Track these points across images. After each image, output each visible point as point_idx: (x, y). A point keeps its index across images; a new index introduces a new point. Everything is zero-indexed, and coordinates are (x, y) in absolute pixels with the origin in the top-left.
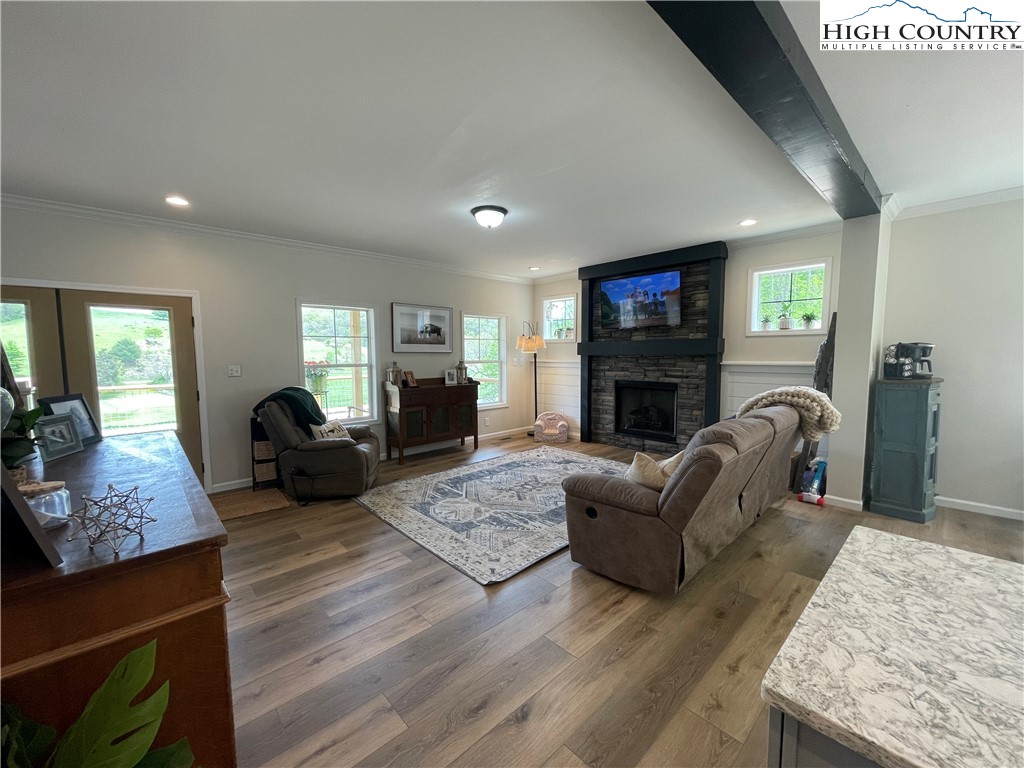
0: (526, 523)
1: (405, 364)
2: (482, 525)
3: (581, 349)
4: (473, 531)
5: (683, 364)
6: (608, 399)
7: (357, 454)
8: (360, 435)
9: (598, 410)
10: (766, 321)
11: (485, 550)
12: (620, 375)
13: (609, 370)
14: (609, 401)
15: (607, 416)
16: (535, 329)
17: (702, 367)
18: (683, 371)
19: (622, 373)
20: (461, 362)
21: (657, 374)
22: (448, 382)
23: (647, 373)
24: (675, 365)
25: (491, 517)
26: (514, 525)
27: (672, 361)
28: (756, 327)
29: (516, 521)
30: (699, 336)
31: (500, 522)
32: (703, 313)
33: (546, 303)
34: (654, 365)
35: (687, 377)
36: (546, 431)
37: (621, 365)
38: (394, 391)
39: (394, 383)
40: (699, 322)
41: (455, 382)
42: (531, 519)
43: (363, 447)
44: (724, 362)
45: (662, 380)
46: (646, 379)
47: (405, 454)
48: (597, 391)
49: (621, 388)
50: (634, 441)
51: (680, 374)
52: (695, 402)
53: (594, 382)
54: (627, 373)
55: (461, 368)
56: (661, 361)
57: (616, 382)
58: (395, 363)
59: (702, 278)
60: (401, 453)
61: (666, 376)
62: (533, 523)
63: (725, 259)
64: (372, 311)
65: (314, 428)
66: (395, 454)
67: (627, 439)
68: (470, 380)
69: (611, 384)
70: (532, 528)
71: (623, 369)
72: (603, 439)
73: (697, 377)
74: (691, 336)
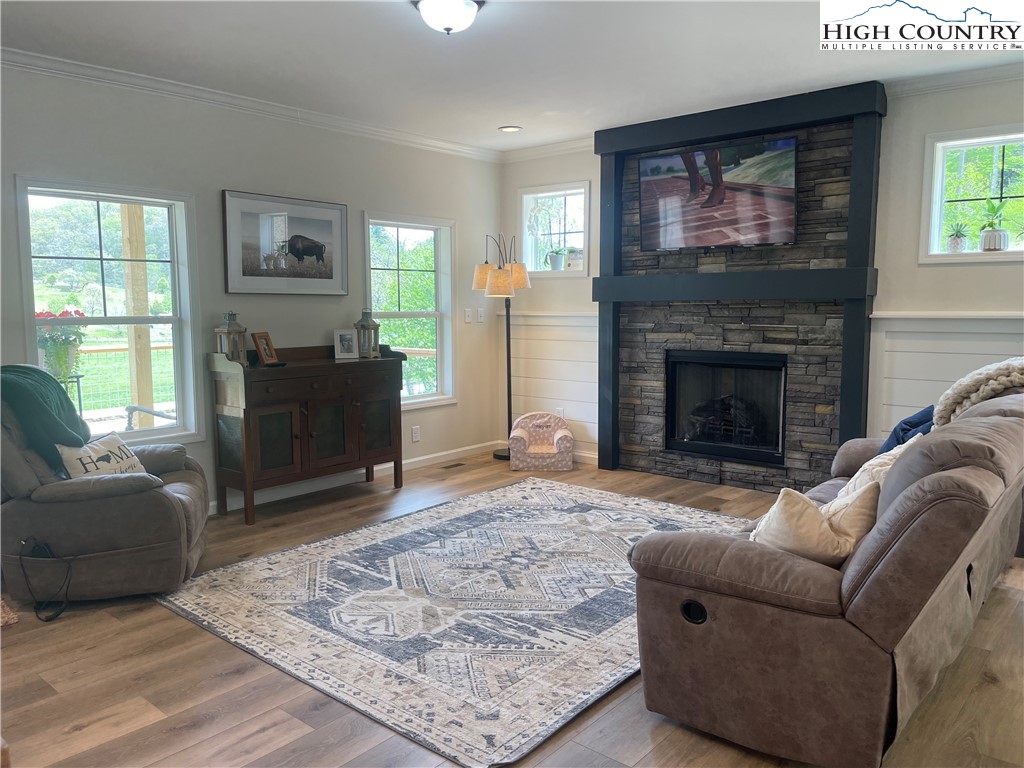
0: (534, 634)
1: (254, 319)
2: (447, 644)
3: (600, 290)
4: (429, 657)
5: (798, 317)
6: (653, 385)
7: (166, 505)
8: (167, 464)
9: (632, 408)
10: (958, 235)
11: (465, 695)
12: (677, 340)
13: (653, 331)
14: (654, 391)
15: (649, 419)
16: (506, 252)
17: (834, 324)
18: (797, 331)
19: (680, 336)
20: (367, 315)
21: (748, 336)
22: (340, 356)
23: (730, 336)
24: (782, 320)
25: (459, 626)
26: (511, 641)
27: (777, 313)
28: (938, 245)
29: (511, 631)
30: (830, 264)
31: (481, 636)
32: (837, 221)
33: (528, 200)
34: (742, 319)
35: (805, 342)
36: (533, 450)
37: (678, 320)
38: (233, 374)
39: (232, 357)
40: (830, 237)
41: (354, 356)
42: (541, 625)
43: (177, 491)
44: (876, 314)
45: (757, 347)
46: (727, 347)
47: (257, 502)
48: (630, 370)
49: (675, 365)
50: (703, 465)
51: (792, 336)
52: (820, 390)
53: (624, 353)
54: (690, 336)
55: (366, 325)
56: (755, 313)
57: (667, 351)
58: (232, 316)
59: (838, 153)
60: (249, 500)
61: (766, 341)
62: (549, 635)
63: (881, 116)
64: (180, 208)
65: (66, 453)
66: (235, 502)
67: (688, 462)
68: (385, 349)
69: (658, 357)
70: (548, 645)
71: (680, 329)
72: (642, 463)
73: (825, 342)
74: (814, 264)
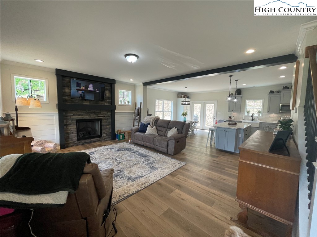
5: (103, 112)
9: (68, 134)
12: (79, 117)
13: (73, 116)
14: (74, 128)
15: (73, 135)
17: (109, 113)
21: (95, 116)
24: (101, 113)
27: (99, 112)
28: (120, 103)
30: (108, 104)
34: (93, 113)
35: (104, 116)
37: (79, 113)
40: (107, 100)
44: (115, 112)
46: (91, 118)
48: (67, 125)
50: (87, 141)
52: (107, 123)
53: (65, 121)
54: (82, 116)
56: (96, 112)
57: (77, 120)
61: (98, 117)
63: (114, 84)
67: (84, 141)
72: (71, 145)
73: (108, 116)
74: (105, 104)
